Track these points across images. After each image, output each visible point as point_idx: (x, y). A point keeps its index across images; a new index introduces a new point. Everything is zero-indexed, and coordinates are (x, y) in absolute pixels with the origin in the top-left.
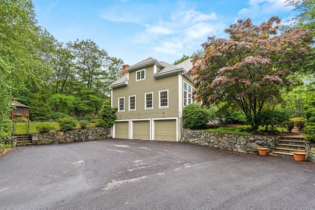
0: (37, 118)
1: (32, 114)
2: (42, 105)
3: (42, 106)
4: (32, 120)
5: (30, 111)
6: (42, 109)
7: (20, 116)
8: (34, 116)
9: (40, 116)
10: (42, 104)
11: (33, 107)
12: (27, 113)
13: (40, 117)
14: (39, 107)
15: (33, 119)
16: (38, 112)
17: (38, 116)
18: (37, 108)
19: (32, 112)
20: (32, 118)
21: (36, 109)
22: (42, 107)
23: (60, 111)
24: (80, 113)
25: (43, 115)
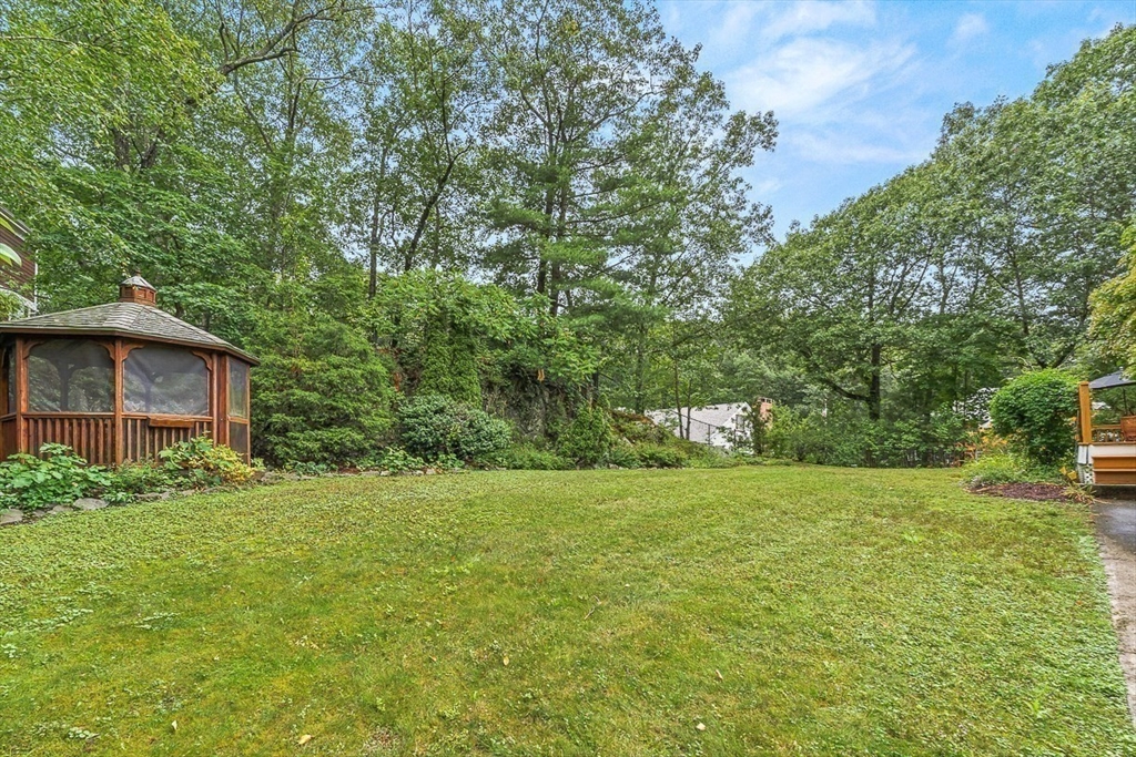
0: (308, 440)
1: (268, 410)
2: (333, 345)
3: (330, 349)
4: (274, 462)
5: (255, 388)
6: (334, 375)
7: (182, 430)
8: (284, 430)
9: (327, 425)
10: (331, 335)
11: (272, 357)
12: (240, 405)
13: (325, 434)
14: (311, 355)
15: (280, 450)
16: (313, 397)
17: (315, 427)
18: (304, 364)
19: (270, 398)
20: (274, 438)
21: (297, 375)
22: (335, 359)
23: (440, 389)
24: (529, 399)
25: (344, 420)
